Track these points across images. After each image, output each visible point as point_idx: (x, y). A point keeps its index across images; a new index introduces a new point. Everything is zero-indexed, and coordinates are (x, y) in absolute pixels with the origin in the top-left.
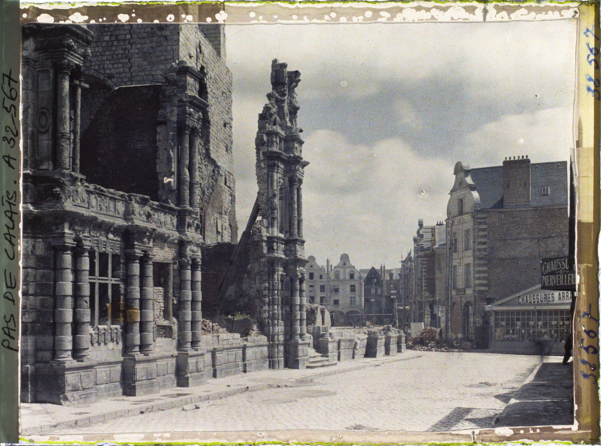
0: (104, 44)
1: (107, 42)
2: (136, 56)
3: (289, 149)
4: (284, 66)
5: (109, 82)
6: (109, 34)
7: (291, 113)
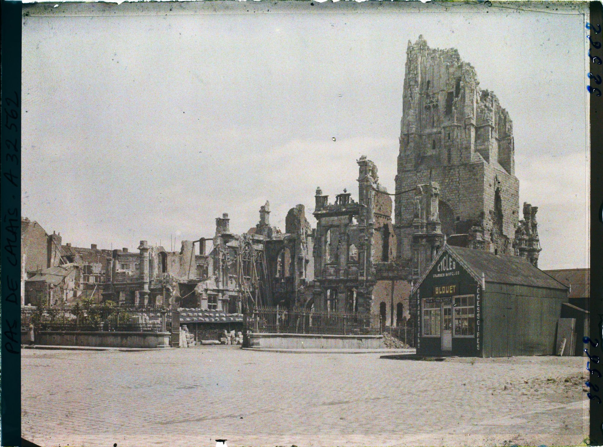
0: (446, 184)
1: (447, 183)
2: (462, 189)
3: (531, 245)
4: (529, 205)
5: (448, 203)
6: (448, 178)
7: (532, 227)
